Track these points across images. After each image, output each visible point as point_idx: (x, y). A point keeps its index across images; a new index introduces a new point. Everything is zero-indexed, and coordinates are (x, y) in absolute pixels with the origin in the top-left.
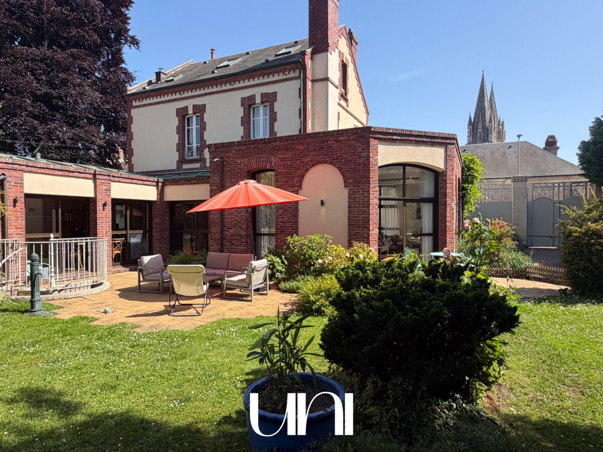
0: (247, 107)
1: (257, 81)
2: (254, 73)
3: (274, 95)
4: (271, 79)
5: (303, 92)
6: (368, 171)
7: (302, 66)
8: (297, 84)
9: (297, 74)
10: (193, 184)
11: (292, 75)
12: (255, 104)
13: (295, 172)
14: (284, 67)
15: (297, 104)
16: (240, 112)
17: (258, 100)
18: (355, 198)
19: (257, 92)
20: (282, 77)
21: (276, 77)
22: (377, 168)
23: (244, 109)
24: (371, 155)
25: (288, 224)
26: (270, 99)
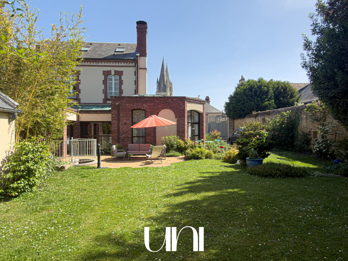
0: (106, 76)
1: (112, 64)
2: (111, 60)
3: (122, 72)
4: (120, 64)
5: (136, 73)
6: (184, 112)
7: (136, 62)
8: (134, 69)
9: (133, 64)
10: (98, 113)
11: (131, 64)
12: (111, 74)
13: (155, 111)
14: (127, 61)
15: (134, 78)
16: (103, 78)
17: (113, 73)
18: (179, 122)
19: (113, 70)
20: (125, 64)
21: (123, 64)
22: (187, 112)
23: (105, 76)
24: (185, 107)
25: (152, 132)
26: (119, 74)
